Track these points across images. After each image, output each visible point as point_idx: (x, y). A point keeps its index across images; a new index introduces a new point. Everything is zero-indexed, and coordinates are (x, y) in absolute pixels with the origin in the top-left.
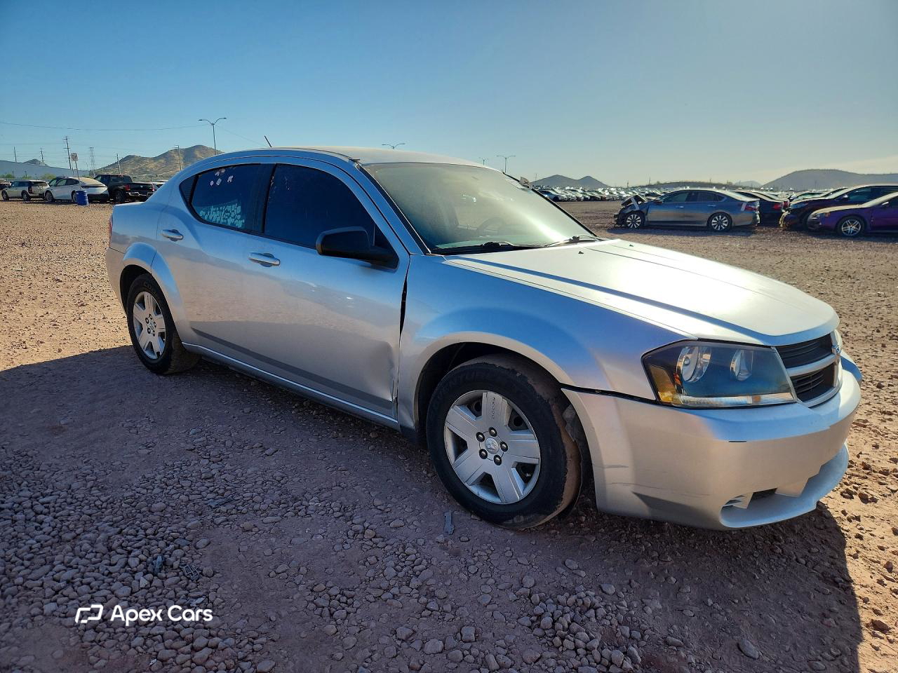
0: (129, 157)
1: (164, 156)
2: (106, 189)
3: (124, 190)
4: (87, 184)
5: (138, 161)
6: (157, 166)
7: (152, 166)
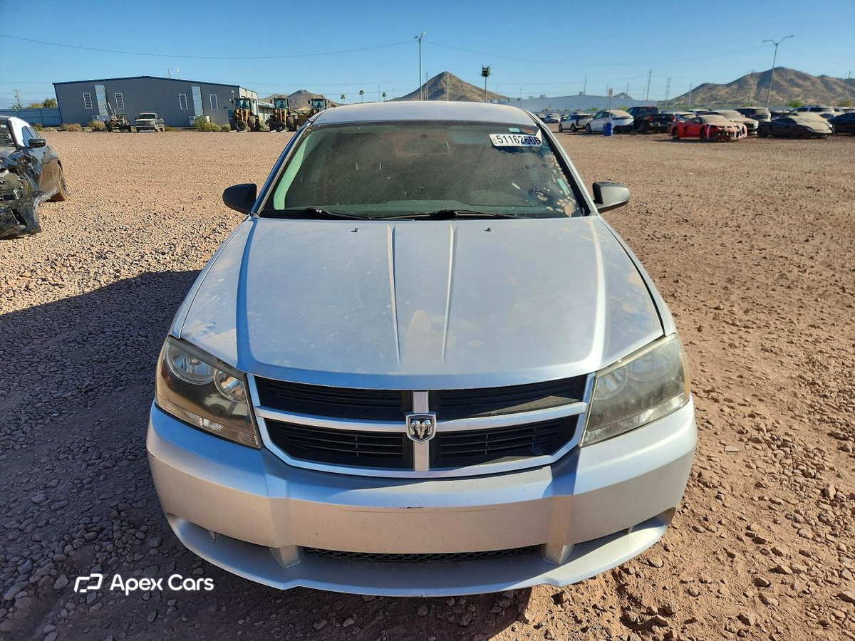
0: (703, 86)
1: (738, 81)
2: (633, 120)
3: (647, 121)
4: (618, 116)
5: (710, 89)
6: (727, 93)
7: (723, 92)
